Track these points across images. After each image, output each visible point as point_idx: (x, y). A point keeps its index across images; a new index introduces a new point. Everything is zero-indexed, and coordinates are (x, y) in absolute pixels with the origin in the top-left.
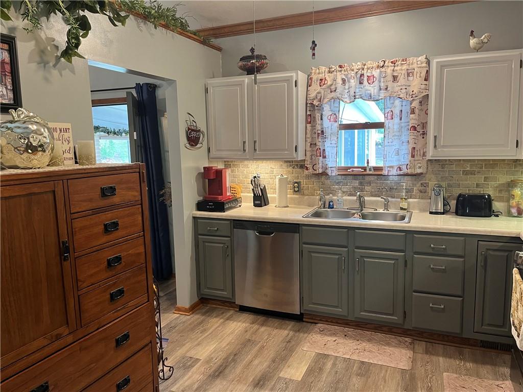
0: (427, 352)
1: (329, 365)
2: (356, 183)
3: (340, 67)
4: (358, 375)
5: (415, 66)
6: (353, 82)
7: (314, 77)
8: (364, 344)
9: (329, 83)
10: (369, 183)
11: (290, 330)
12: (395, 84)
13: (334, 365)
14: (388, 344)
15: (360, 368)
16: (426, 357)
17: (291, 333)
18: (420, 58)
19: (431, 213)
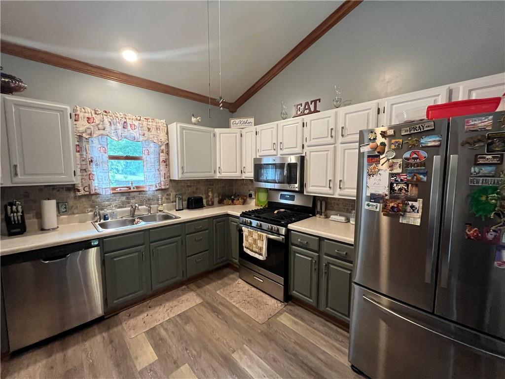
0: (199, 287)
1: (163, 333)
2: (124, 198)
3: (106, 112)
4: (186, 323)
5: (160, 124)
6: (120, 127)
7: (81, 115)
8: (167, 304)
9: (97, 122)
10: (134, 197)
11: (100, 333)
12: (150, 133)
13: (166, 330)
14: (179, 296)
15: (182, 319)
16: (201, 290)
17: (105, 334)
18: (162, 121)
19: (177, 210)
